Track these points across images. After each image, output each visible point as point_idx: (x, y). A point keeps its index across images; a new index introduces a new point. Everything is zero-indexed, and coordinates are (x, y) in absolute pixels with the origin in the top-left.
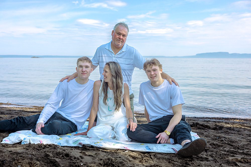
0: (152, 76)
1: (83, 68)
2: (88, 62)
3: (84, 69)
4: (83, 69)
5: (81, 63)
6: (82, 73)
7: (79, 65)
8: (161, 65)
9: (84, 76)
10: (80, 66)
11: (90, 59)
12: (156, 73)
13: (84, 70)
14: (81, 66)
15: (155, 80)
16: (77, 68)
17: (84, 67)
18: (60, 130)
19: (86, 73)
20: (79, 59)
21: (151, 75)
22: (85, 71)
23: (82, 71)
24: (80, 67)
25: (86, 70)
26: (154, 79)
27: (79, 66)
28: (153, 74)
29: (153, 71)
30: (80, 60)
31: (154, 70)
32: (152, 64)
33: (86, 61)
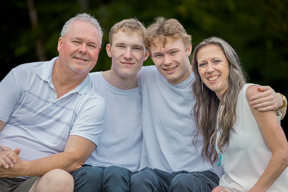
1: (127, 49)
6: (123, 61)
10: (120, 44)
15: (174, 75)
19: (133, 62)
21: (166, 65)
23: (125, 58)
24: (118, 46)
26: (173, 73)
27: (117, 44)
29: (168, 54)
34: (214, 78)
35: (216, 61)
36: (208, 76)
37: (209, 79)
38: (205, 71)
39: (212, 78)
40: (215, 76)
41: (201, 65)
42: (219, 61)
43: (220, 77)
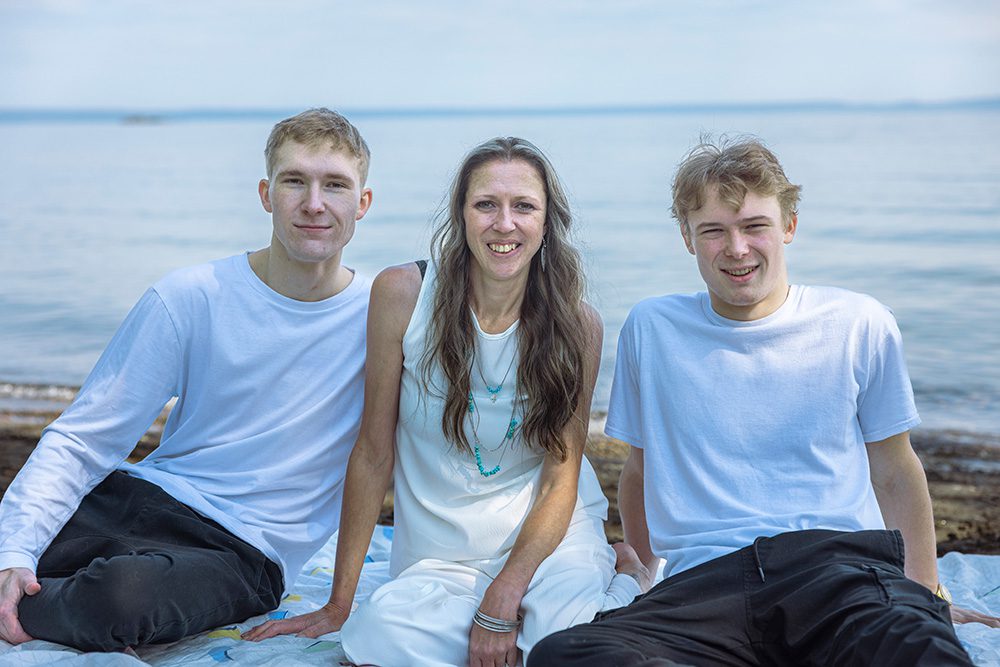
0: (737, 266)
1: (309, 186)
2: (346, 149)
3: (318, 198)
4: (309, 194)
5: (298, 156)
6: (300, 222)
7: (281, 168)
8: (796, 189)
9: (316, 246)
10: (291, 173)
11: (354, 129)
12: (761, 244)
13: (316, 204)
14: (297, 178)
15: (749, 291)
16: (263, 185)
17: (316, 186)
18: (161, 621)
19: (325, 223)
20: (284, 129)
21: (732, 258)
22: (320, 213)
23: (306, 213)
24: (287, 181)
25: (329, 204)
26: (745, 284)
27: (282, 174)
28: (747, 251)
29: (741, 228)
30: (291, 131)
31: (753, 226)
32: (739, 181)
33: (329, 144)
34: (507, 248)
35: (522, 205)
36: (493, 237)
37: (493, 247)
38: (490, 223)
39: (501, 247)
40: (510, 243)
41: (480, 205)
42: (532, 207)
43: (522, 248)
